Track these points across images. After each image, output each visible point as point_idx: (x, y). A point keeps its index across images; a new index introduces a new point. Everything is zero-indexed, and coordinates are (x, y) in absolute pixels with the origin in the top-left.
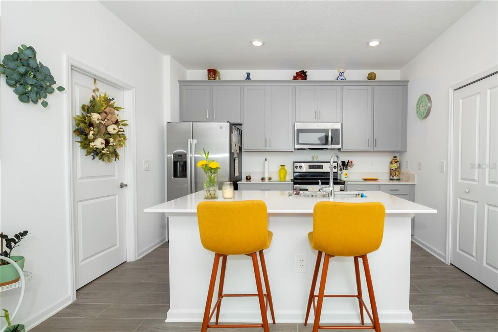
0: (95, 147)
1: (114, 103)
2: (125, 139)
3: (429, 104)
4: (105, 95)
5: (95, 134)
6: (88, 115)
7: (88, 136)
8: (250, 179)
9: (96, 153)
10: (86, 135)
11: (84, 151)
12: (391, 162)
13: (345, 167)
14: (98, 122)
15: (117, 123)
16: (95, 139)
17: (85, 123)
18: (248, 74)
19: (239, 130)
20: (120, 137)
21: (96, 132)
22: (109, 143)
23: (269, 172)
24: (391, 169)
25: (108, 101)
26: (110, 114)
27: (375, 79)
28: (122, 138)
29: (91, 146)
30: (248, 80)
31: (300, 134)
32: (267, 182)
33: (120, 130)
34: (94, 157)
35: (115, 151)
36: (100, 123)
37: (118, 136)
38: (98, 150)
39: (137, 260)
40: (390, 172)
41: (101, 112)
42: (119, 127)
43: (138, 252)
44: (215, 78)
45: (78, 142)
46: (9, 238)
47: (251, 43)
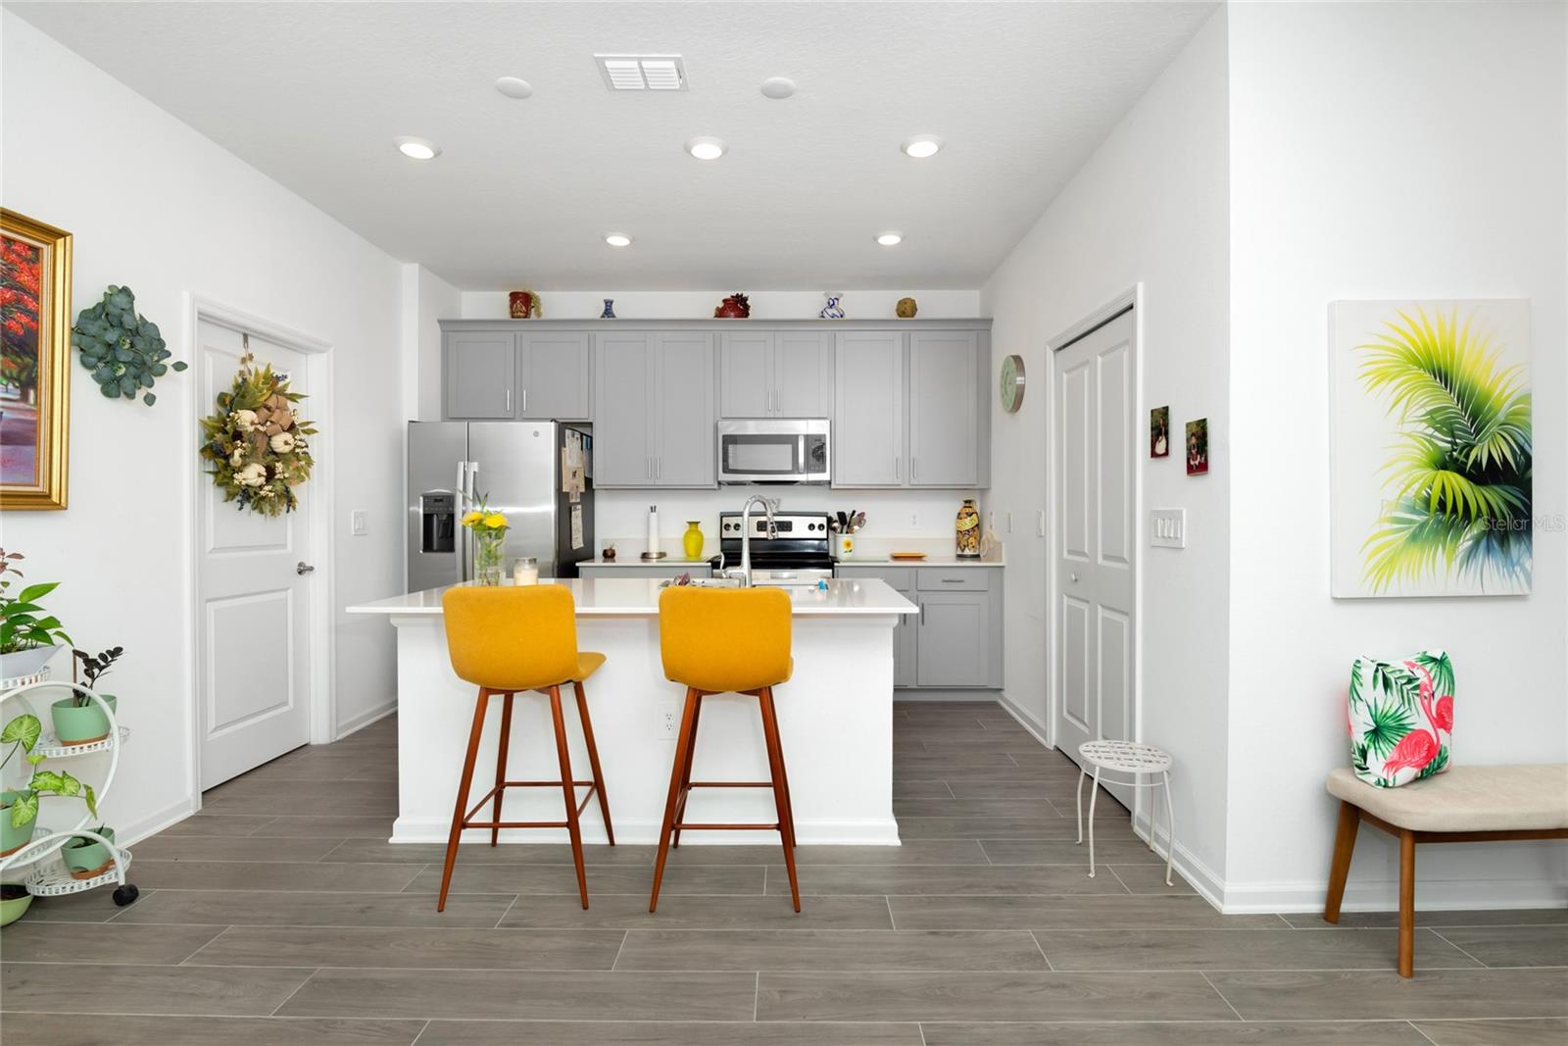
0: (244, 483)
1: (286, 385)
2: (310, 463)
3: (1018, 379)
4: (268, 369)
5: (245, 455)
6: (231, 414)
7: (231, 461)
8: (613, 555)
9: (248, 496)
10: (227, 457)
11: (222, 492)
12: (959, 514)
13: (845, 527)
14: (251, 429)
15: (292, 428)
16: (245, 465)
17: (226, 432)
18: (609, 304)
19: (584, 437)
20: (299, 460)
21: (248, 450)
22: (275, 474)
23: (660, 541)
24: (959, 532)
25: (272, 381)
26: (278, 411)
27: (913, 316)
28: (303, 463)
29: (236, 482)
30: (606, 318)
31: (731, 448)
32: (654, 562)
33: (299, 443)
34: (242, 505)
35: (287, 490)
36: (257, 430)
37: (294, 458)
38: (250, 489)
39: (333, 741)
40: (957, 538)
41: (259, 408)
42: (297, 437)
43: (337, 723)
44: (527, 315)
45: (209, 472)
46: (90, 657)
47: (604, 239)
